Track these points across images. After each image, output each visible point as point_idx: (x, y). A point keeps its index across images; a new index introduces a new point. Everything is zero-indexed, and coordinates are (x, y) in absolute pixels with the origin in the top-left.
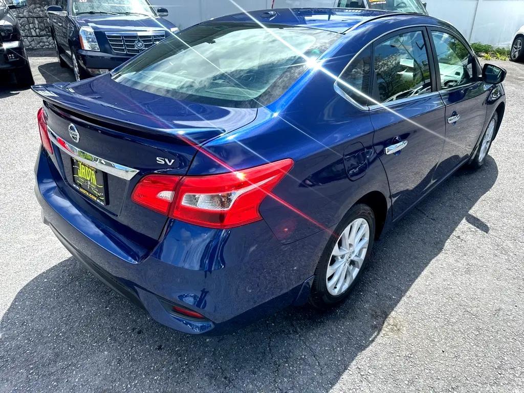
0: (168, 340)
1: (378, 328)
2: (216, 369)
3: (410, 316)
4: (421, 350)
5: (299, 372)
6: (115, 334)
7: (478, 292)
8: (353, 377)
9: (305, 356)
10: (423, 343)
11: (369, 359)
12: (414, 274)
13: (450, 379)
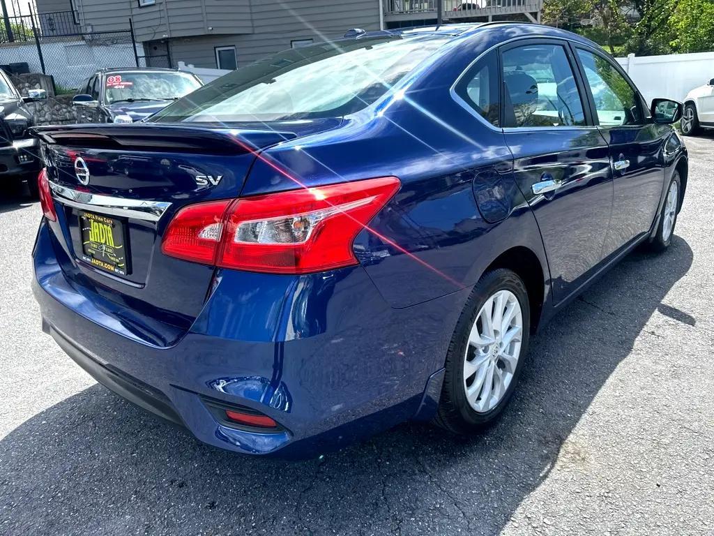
0: (225, 494)
1: (552, 458)
2: (301, 531)
3: (598, 438)
4: (622, 485)
5: (434, 529)
6: (143, 490)
7: (696, 401)
8: (520, 531)
9: (441, 504)
10: (624, 475)
11: (542, 503)
12: (595, 383)
13: (676, 524)
